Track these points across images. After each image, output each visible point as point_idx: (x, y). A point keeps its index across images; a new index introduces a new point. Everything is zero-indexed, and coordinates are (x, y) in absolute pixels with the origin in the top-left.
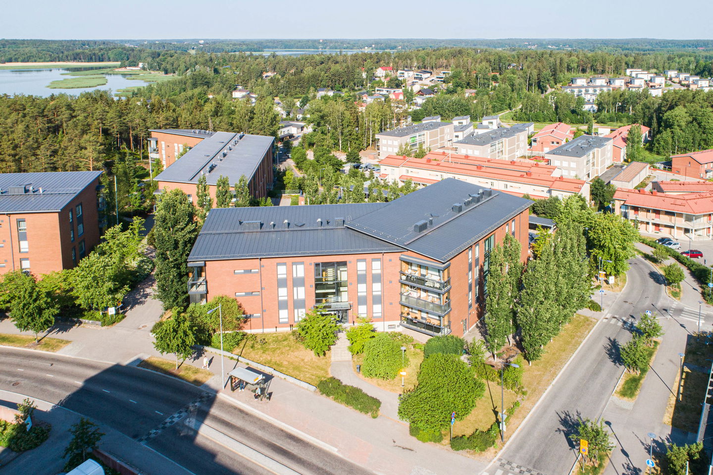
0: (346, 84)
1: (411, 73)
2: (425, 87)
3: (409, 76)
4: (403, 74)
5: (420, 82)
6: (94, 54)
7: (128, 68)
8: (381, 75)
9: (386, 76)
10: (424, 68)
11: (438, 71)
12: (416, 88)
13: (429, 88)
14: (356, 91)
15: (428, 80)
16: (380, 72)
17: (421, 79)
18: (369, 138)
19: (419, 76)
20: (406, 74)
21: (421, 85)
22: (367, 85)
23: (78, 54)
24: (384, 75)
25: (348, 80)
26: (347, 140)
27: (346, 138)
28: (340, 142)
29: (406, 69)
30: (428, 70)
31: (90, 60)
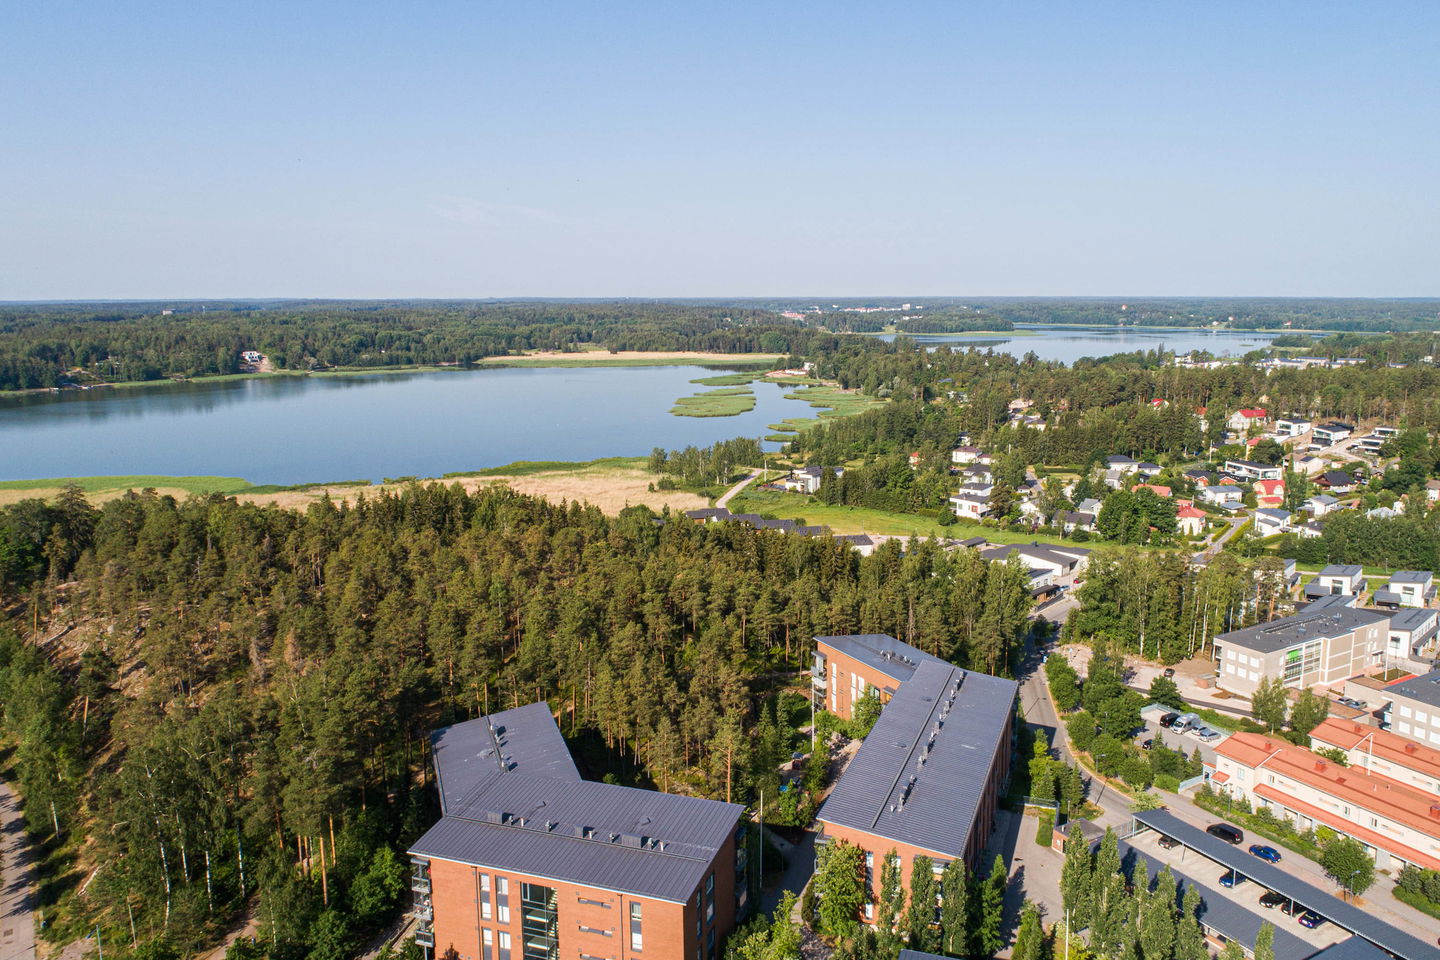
0: (1166, 445)
1: (1306, 427)
2: (1335, 466)
3: (1301, 432)
4: (1288, 427)
5: (1324, 450)
6: (739, 340)
7: (787, 371)
8: (1239, 427)
9: (1251, 433)
10: (1337, 417)
11: (1368, 424)
12: (1315, 467)
13: (1345, 467)
14: (1185, 462)
15: (1344, 446)
16: (1238, 421)
17: (1326, 442)
18: (1201, 636)
19: (1324, 437)
20: (1294, 429)
21: (1328, 456)
22: (1208, 449)
23: (715, 339)
24: (1247, 427)
25: (1170, 438)
26: (1156, 638)
27: (1154, 634)
28: (1142, 638)
29: (1295, 415)
30: (1346, 421)
31: (733, 350)
